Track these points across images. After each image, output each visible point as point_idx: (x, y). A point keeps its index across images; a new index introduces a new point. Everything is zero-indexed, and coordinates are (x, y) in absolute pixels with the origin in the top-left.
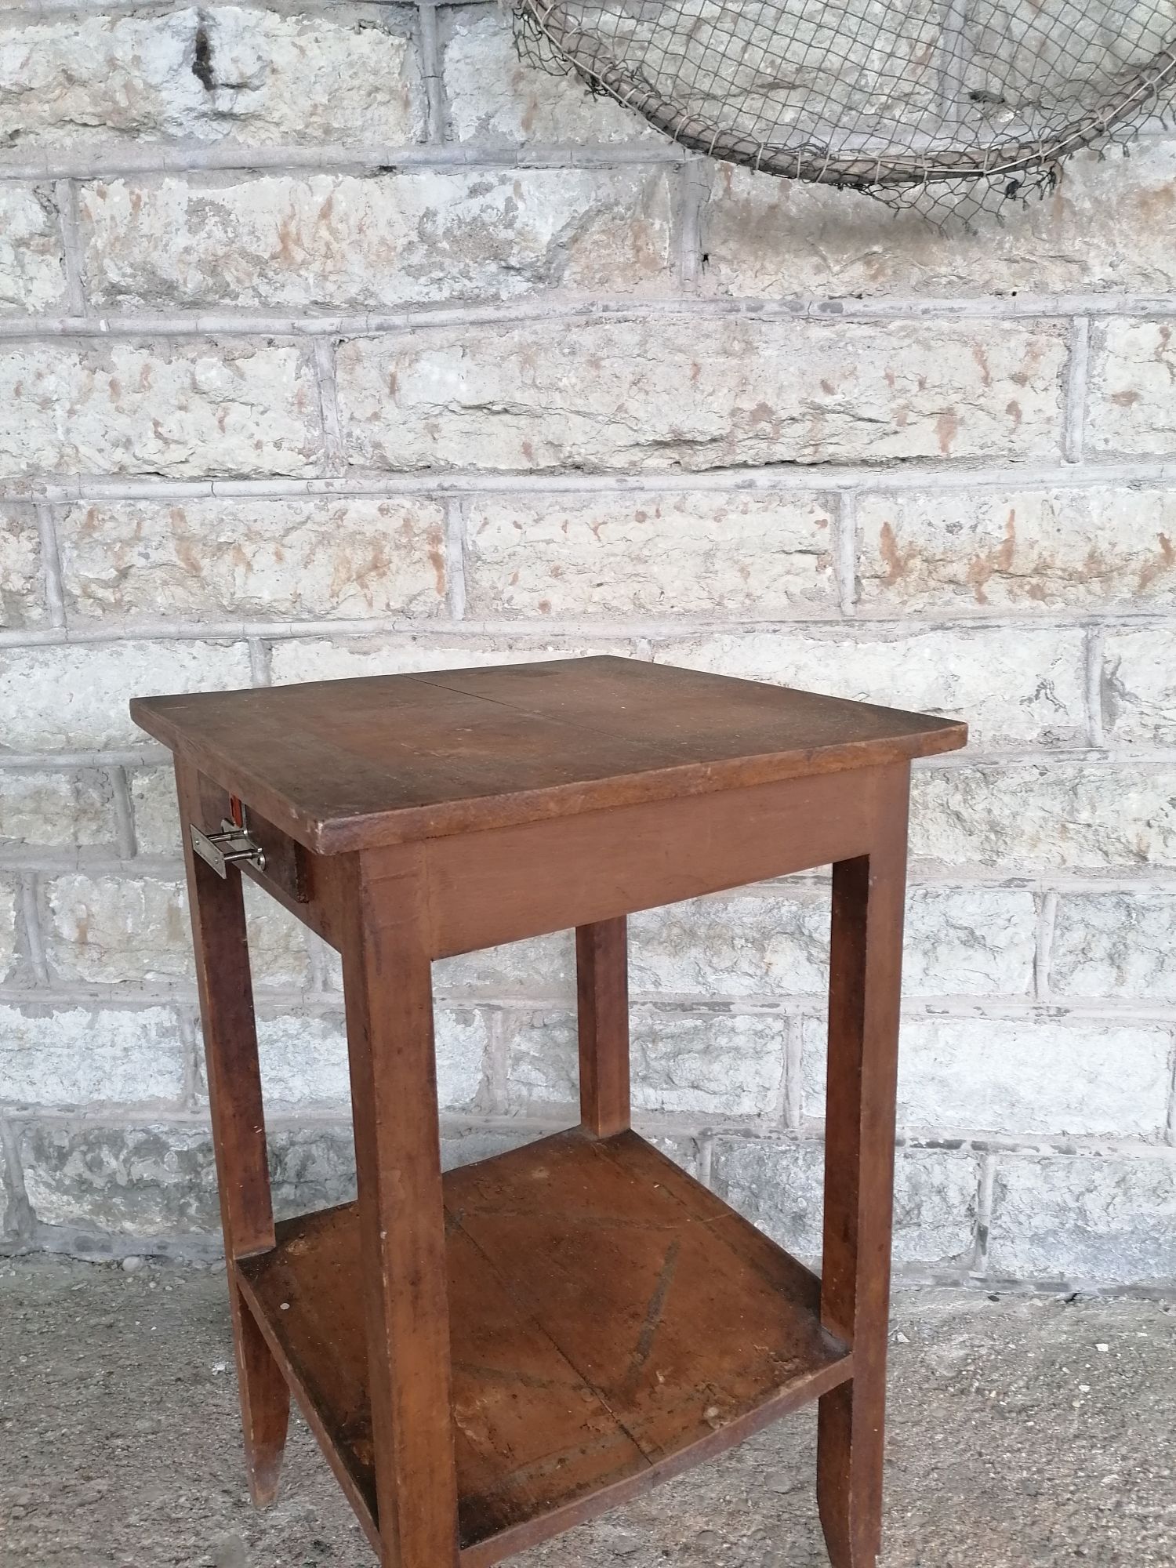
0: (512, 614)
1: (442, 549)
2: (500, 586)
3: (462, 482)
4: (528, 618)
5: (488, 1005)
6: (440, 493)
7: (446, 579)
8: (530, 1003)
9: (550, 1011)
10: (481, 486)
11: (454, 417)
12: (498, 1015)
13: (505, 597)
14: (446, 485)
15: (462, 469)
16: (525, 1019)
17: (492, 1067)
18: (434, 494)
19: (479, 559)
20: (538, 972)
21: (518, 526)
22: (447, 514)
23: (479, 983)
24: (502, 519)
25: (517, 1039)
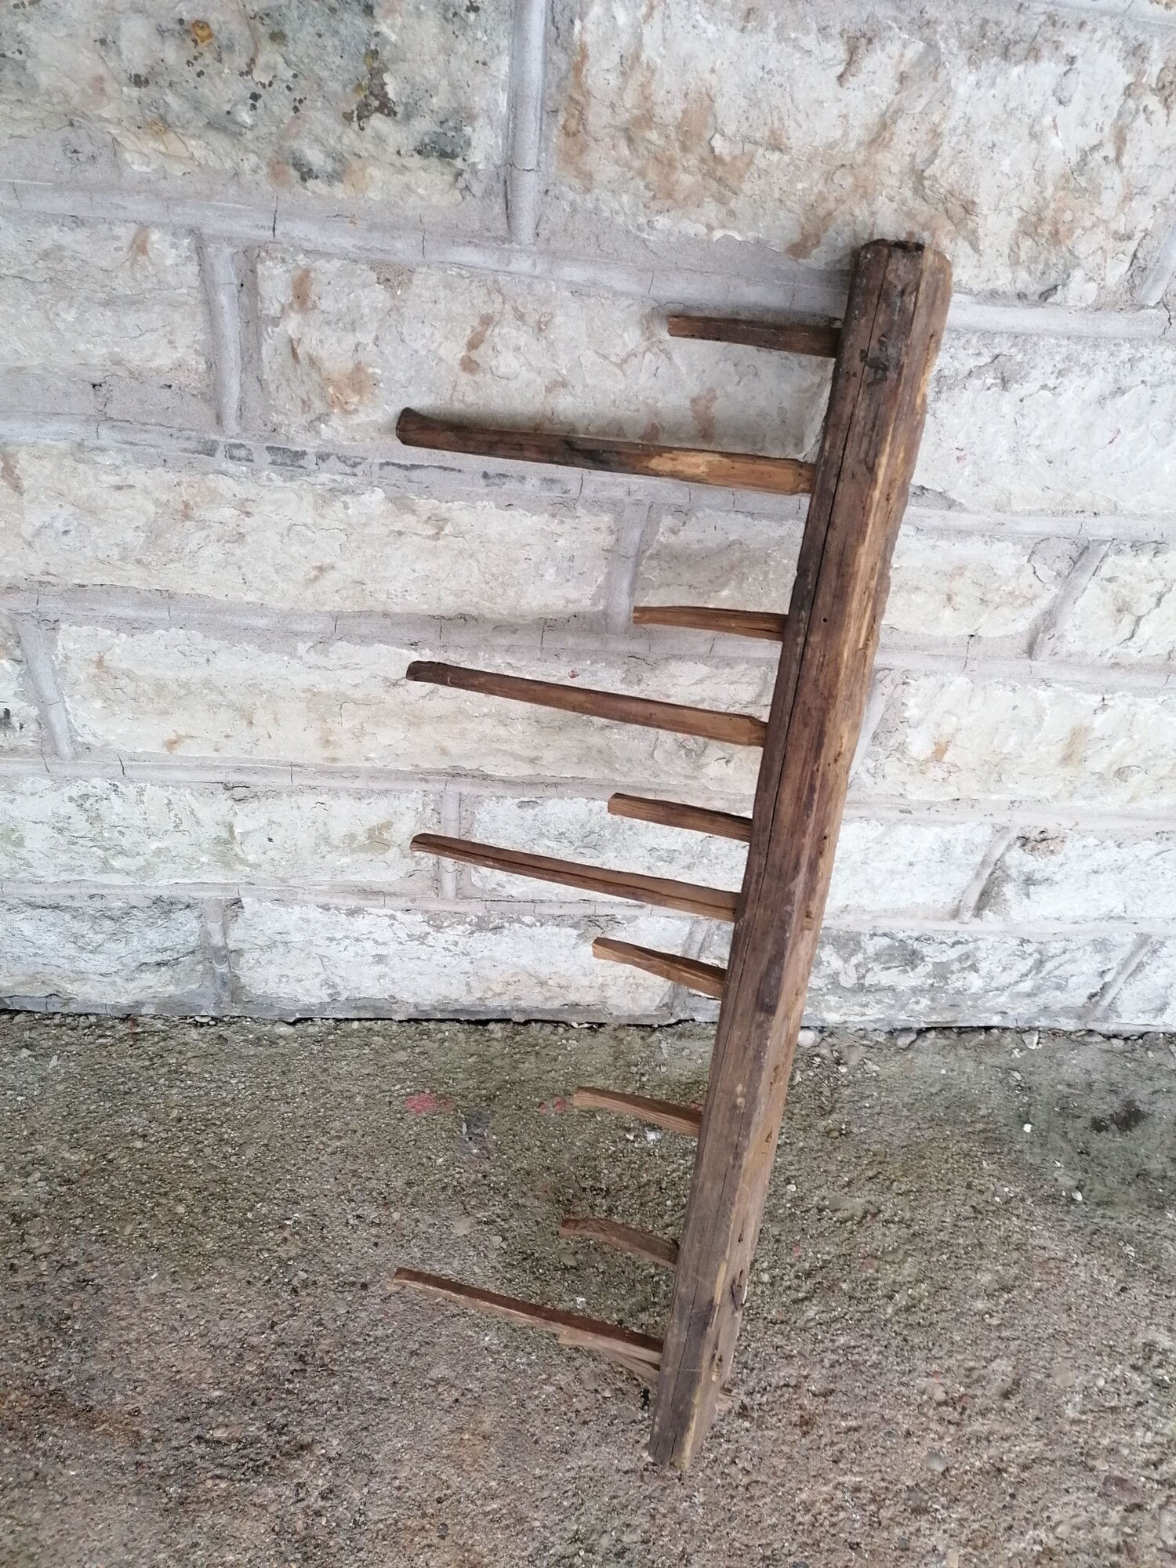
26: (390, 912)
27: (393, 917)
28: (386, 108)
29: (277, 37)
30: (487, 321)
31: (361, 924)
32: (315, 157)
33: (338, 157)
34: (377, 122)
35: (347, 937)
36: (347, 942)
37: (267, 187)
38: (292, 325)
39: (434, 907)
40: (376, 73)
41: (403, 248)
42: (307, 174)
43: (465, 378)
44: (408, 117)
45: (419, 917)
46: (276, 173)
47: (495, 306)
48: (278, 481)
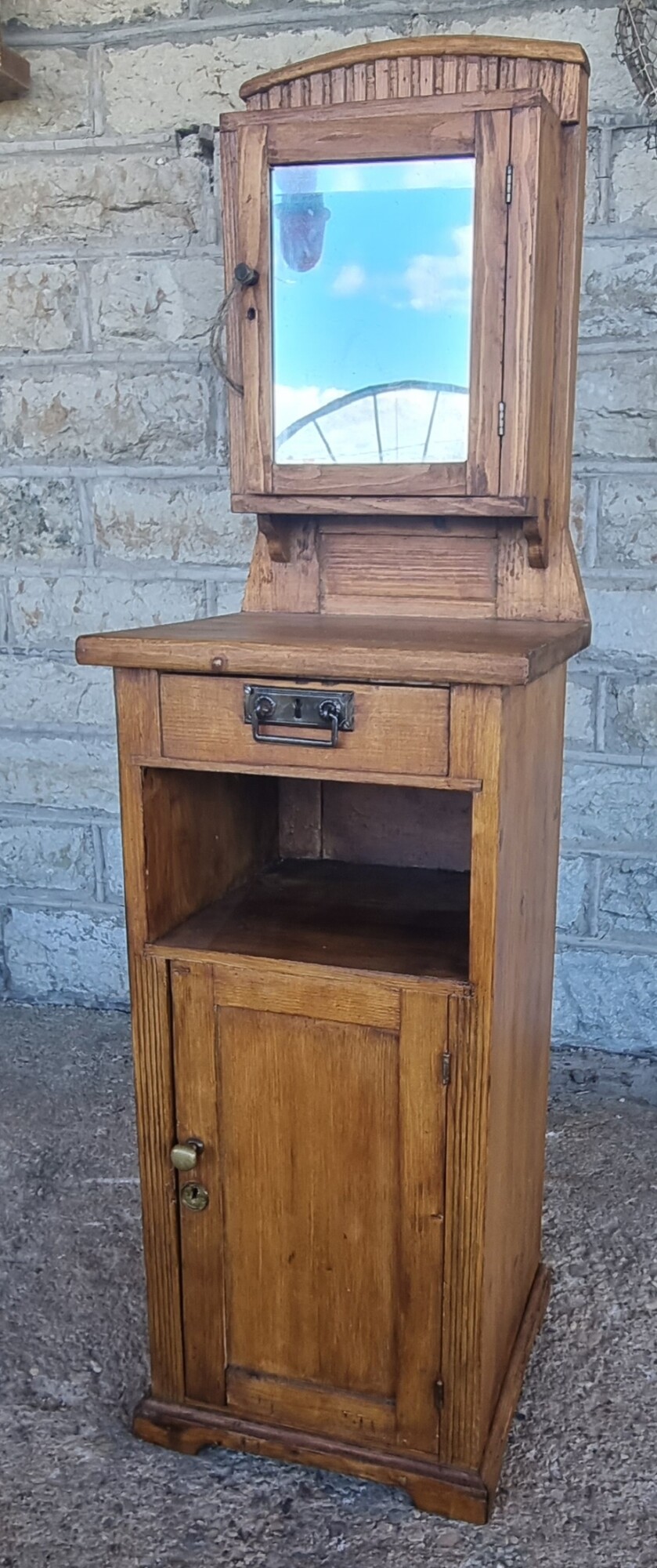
0: (631, 563)
1: (583, 515)
2: (623, 544)
3: (602, 466)
4: (641, 567)
5: (590, 854)
6: (585, 474)
7: (583, 537)
8: (621, 853)
9: (635, 860)
10: (616, 470)
11: (601, 419)
12: (598, 861)
13: (627, 550)
14: (589, 468)
15: (603, 457)
16: (617, 865)
17: (588, 901)
18: (580, 475)
19: (609, 522)
20: (628, 832)
21: (640, 499)
22: (588, 489)
23: (584, 838)
24: (629, 493)
25: (609, 880)
26: (75, 913)
27: (76, 916)
28: (46, 529)
29: (14, 513)
30: (80, 593)
31: (63, 922)
32: (28, 548)
33: (32, 545)
34: (44, 534)
35: (55, 931)
36: (55, 935)
37: (14, 558)
38: (18, 598)
39: (95, 907)
40: (42, 520)
41: (54, 573)
42: (25, 552)
43: (76, 614)
44: (52, 532)
45: (87, 916)
46: (17, 554)
47: (82, 588)
48: (17, 662)
